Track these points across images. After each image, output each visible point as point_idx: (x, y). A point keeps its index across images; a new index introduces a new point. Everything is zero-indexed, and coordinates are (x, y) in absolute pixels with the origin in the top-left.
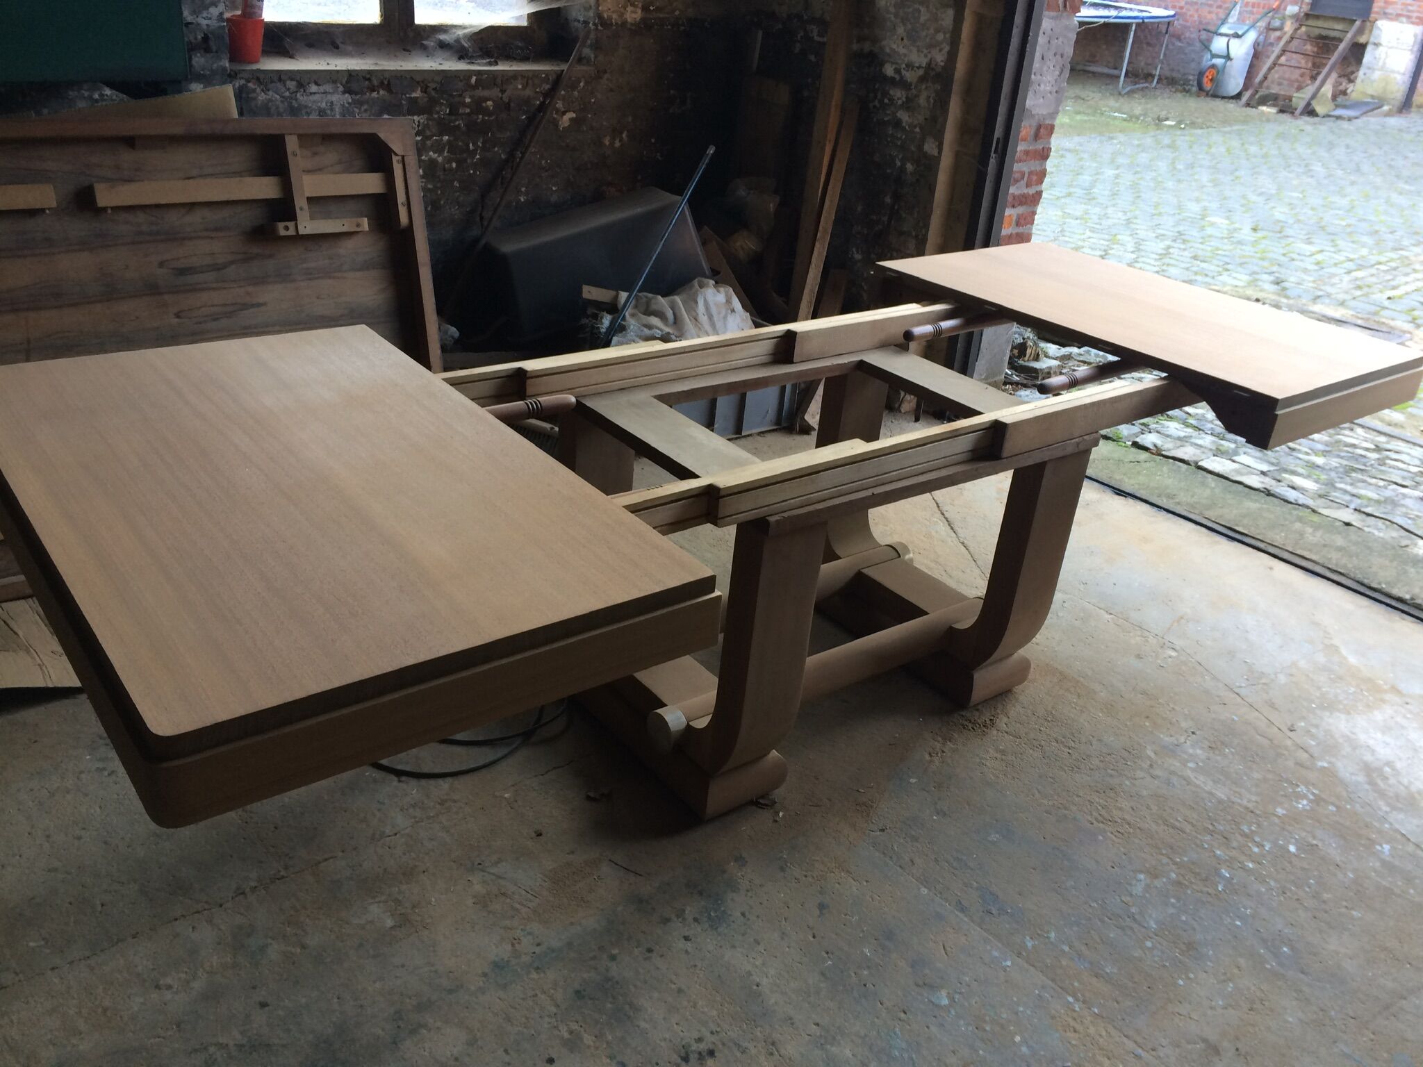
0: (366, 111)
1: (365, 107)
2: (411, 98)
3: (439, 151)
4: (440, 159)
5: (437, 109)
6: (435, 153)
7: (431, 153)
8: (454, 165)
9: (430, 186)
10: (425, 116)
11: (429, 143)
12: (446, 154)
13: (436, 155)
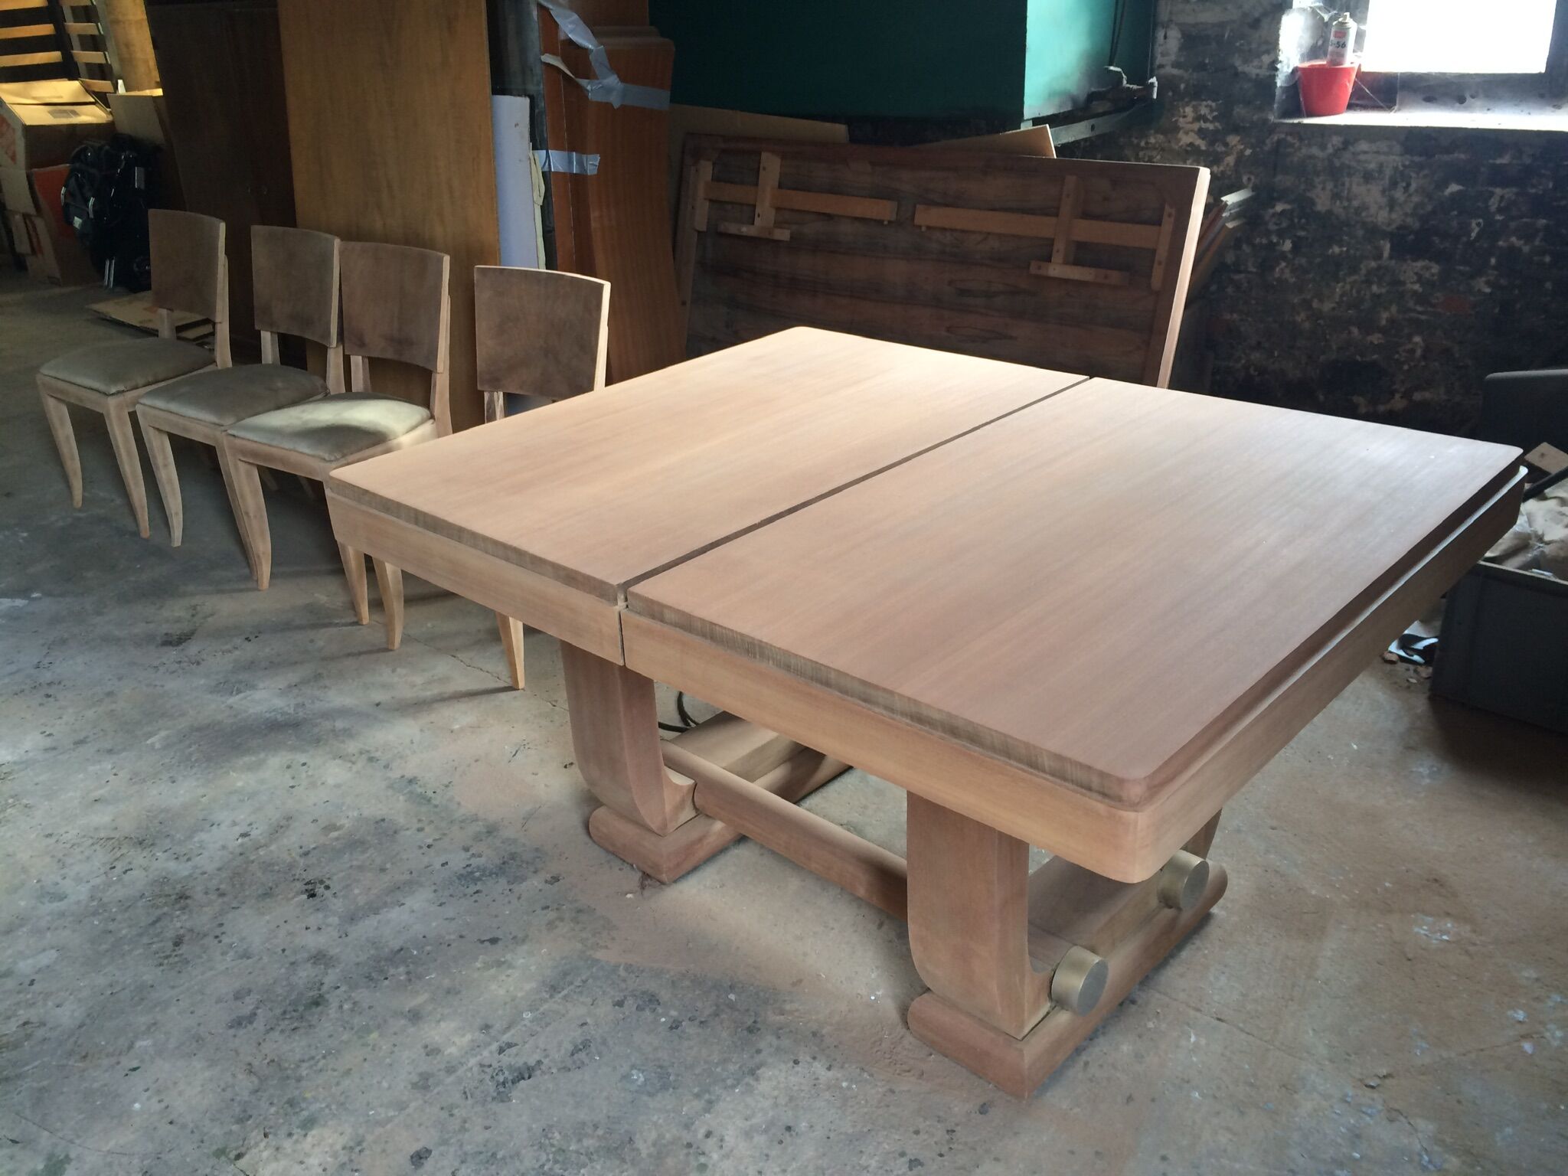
0: (1425, 176)
1: (1426, 172)
2: (1494, 164)
3: (1528, 238)
4: (1526, 249)
5: (1534, 181)
6: (1519, 238)
7: (1514, 239)
8: (1547, 259)
9: (1503, 282)
10: (1515, 190)
11: (1513, 225)
12: (1537, 242)
13: (1522, 242)
